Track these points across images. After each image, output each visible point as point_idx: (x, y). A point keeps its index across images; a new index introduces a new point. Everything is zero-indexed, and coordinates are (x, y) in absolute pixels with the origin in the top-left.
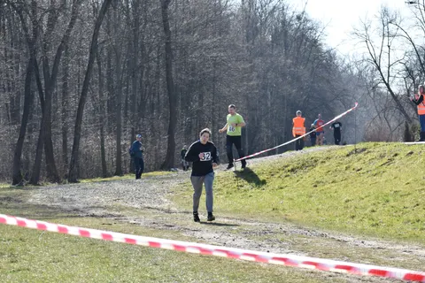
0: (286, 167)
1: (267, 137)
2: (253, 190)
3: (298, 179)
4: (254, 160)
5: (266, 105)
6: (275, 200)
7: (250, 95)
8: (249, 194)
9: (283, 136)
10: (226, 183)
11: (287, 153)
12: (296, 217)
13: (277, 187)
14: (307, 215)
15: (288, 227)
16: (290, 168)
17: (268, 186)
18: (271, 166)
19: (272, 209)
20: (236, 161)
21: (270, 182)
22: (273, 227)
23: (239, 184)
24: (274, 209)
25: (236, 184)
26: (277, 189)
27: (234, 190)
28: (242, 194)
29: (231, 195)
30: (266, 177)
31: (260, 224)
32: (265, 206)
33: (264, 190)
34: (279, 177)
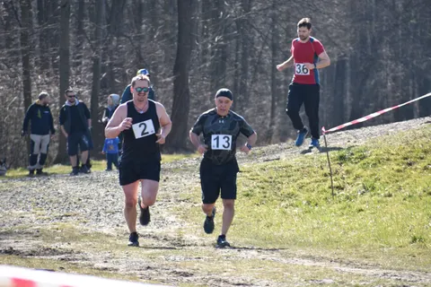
1: (395, 79)
2: (367, 197)
5: (393, 8)
6: (417, 220)
8: (356, 204)
10: (306, 180)
13: (419, 190)
17: (400, 189)
18: (407, 143)
19: (410, 240)
20: (327, 133)
21: (403, 180)
22: (413, 279)
23: (335, 183)
24: (414, 240)
25: (328, 184)
26: (420, 196)
27: (323, 196)
28: (340, 205)
29: (316, 208)
30: (396, 168)
31: (385, 271)
32: (394, 232)
33: (390, 196)
34: (426, 168)
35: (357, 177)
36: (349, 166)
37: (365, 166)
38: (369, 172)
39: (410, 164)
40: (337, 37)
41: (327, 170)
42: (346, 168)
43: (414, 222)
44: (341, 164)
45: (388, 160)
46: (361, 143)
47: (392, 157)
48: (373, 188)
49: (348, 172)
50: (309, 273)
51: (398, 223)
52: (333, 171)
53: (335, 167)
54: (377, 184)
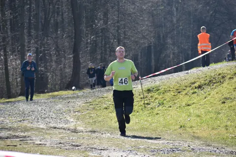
0: (194, 83)
1: (174, 54)
2: (160, 108)
3: (205, 95)
4: (160, 77)
5: (172, 21)
6: (183, 118)
7: (154, 12)
8: (156, 111)
9: (190, 52)
11: (194, 70)
12: (204, 134)
13: (184, 104)
14: (215, 132)
15: (196, 144)
16: (197, 85)
17: (175, 103)
18: (178, 83)
19: (179, 127)
20: (142, 79)
21: (177, 99)
22: (180, 145)
23: (146, 102)
24: (181, 127)
25: (143, 102)
26: (184, 107)
27: (140, 108)
28: (148, 112)
29: (138, 113)
30: (173, 94)
31: (168, 142)
32: (172, 123)
33: (171, 107)
34: (186, 94)
35: (156, 99)
36: (152, 94)
37: (159, 94)
38: (161, 97)
39: (179, 92)
40: (147, 35)
41: (142, 96)
42: (150, 95)
43: (181, 119)
44: (148, 93)
45: (169, 90)
46: (158, 83)
47: (171, 89)
48: (163, 104)
49: (152, 97)
50: (133, 143)
51: (174, 119)
52: (145, 96)
53: (146, 94)
54: (165, 102)
